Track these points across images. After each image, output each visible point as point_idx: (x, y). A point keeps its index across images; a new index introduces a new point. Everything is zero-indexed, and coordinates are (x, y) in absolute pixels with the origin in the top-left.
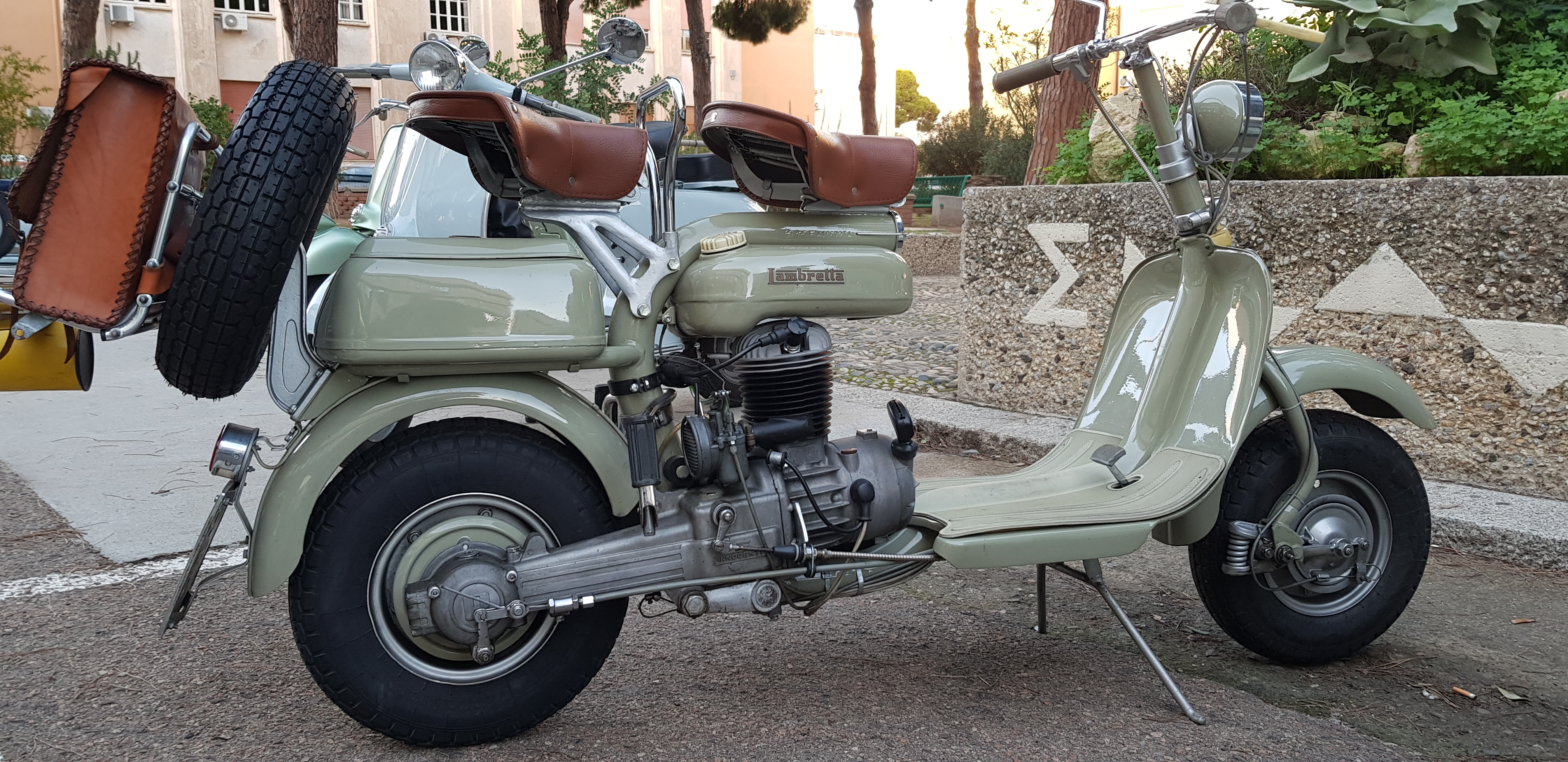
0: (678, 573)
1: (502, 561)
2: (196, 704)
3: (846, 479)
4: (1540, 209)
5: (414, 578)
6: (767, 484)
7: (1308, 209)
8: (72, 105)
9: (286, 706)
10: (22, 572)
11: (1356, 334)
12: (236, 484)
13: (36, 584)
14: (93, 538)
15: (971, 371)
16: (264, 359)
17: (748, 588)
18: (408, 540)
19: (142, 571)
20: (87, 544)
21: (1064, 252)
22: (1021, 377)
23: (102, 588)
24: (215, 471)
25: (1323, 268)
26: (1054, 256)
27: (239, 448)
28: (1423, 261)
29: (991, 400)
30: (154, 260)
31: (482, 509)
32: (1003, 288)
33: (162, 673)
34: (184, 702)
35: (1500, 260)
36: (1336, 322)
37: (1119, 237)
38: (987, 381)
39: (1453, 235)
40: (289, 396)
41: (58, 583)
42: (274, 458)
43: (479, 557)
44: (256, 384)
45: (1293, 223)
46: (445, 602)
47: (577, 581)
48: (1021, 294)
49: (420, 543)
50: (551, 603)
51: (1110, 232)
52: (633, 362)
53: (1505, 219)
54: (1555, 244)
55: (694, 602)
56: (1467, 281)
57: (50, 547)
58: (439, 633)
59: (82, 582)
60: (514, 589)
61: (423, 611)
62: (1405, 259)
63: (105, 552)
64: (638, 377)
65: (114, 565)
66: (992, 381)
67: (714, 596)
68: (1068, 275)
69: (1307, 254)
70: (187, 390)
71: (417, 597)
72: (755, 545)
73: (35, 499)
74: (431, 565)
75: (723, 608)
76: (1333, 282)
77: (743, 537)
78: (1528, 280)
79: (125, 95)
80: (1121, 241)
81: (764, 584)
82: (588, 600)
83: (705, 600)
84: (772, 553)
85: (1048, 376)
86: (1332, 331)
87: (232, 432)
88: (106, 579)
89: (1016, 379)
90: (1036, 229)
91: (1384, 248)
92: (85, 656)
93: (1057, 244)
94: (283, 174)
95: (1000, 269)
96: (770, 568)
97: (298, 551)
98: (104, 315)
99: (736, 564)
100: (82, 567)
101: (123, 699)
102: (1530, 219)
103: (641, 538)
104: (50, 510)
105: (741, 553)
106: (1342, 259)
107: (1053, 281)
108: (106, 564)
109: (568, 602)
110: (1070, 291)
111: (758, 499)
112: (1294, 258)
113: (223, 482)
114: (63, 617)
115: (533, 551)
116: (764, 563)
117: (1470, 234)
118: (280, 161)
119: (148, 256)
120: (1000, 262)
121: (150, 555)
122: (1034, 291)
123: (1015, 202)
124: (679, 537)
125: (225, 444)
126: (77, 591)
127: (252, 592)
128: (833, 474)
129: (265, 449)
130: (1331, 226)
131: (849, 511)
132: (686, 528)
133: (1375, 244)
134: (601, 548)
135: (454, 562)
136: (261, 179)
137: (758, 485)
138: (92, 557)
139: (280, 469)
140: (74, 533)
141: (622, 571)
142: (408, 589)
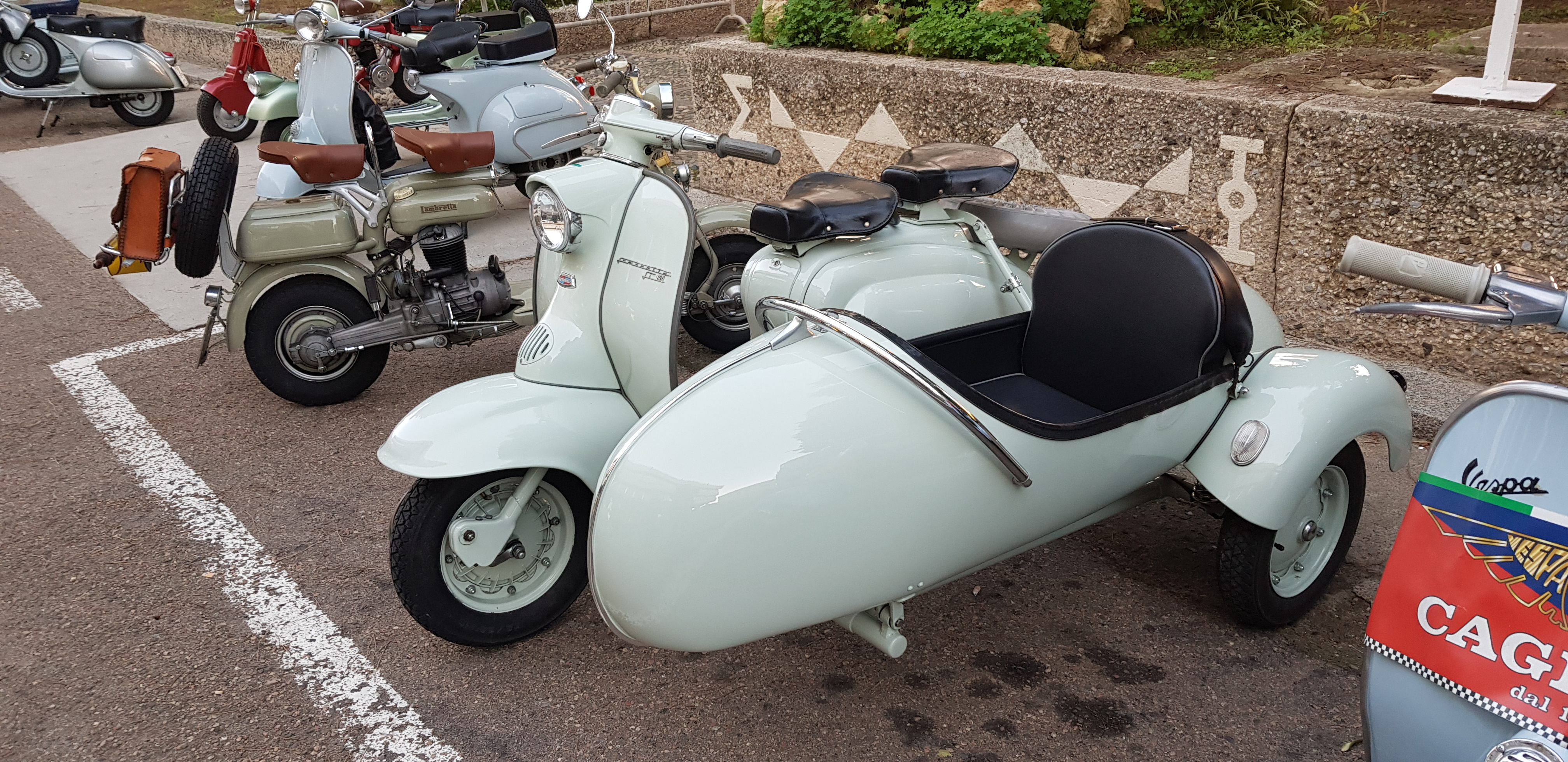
0: (399, 335)
1: (324, 333)
2: (220, 395)
3: (473, 290)
4: (940, 87)
5: (293, 341)
6: (435, 295)
7: (847, 78)
8: (127, 182)
9: (257, 394)
10: (133, 339)
11: (873, 156)
12: (216, 308)
13: (140, 344)
14: (163, 318)
15: (705, 170)
16: (218, 261)
17: (431, 339)
18: (289, 325)
19: (191, 334)
20: (161, 321)
21: (742, 94)
22: (730, 174)
23: (173, 345)
24: (207, 305)
25: (856, 115)
26: (737, 95)
27: (215, 295)
28: (896, 114)
29: (717, 189)
30: (168, 235)
31: (318, 312)
32: (714, 116)
33: (204, 383)
34: (214, 394)
35: (926, 117)
36: (865, 148)
37: (766, 87)
38: (714, 176)
39: (907, 100)
40: (231, 272)
41: (150, 344)
42: (229, 298)
43: (317, 332)
44: (217, 268)
45: (842, 87)
46: (303, 352)
47: (357, 340)
48: (724, 120)
49: (292, 329)
50: (346, 349)
51: (762, 83)
52: (373, 247)
53: (927, 92)
54: (947, 109)
55: (408, 345)
56: (914, 127)
57: (143, 325)
58: (303, 362)
59: (162, 342)
60: (332, 344)
61: (296, 354)
62: (890, 112)
63: (171, 326)
64: (376, 252)
65: (177, 333)
66: (716, 176)
67: (416, 342)
68: (746, 110)
69: (849, 106)
70: (189, 275)
71: (293, 349)
72: (432, 322)
73: (127, 295)
74: (299, 336)
75: (421, 347)
76: (861, 124)
77: (425, 318)
78: (938, 128)
79: (146, 175)
80: (768, 90)
81: (438, 338)
82: (361, 347)
83: (413, 344)
84: (439, 325)
85: (742, 174)
86: (863, 154)
87: (211, 289)
88: (174, 340)
89: (727, 176)
90: (727, 77)
91: (880, 105)
92: (170, 378)
93: (738, 88)
94: (209, 199)
95: (712, 102)
96: (439, 330)
97: (244, 334)
98: (154, 257)
99: (424, 330)
100: (160, 334)
101: (189, 394)
102: (937, 93)
103: (378, 323)
104: (138, 301)
105: (425, 325)
106: (864, 110)
107: (739, 113)
108: (172, 332)
109: (353, 348)
110: (747, 120)
111: (430, 303)
112: (844, 108)
113: (211, 308)
114: (157, 360)
115: (338, 329)
116: (437, 328)
117: (914, 100)
118: (207, 194)
119: (165, 233)
120: (712, 98)
121: (194, 326)
122: (730, 119)
123: (715, 58)
124: (400, 320)
125: (209, 294)
126: (161, 347)
127: (230, 351)
128: (468, 288)
129: (225, 295)
130: (858, 89)
131: (476, 303)
132: (401, 316)
133: (877, 102)
134: (366, 326)
135: (307, 335)
136: (204, 193)
137: (432, 297)
138: (165, 328)
139: (232, 302)
140: (154, 315)
141: (376, 335)
142: (291, 346)
